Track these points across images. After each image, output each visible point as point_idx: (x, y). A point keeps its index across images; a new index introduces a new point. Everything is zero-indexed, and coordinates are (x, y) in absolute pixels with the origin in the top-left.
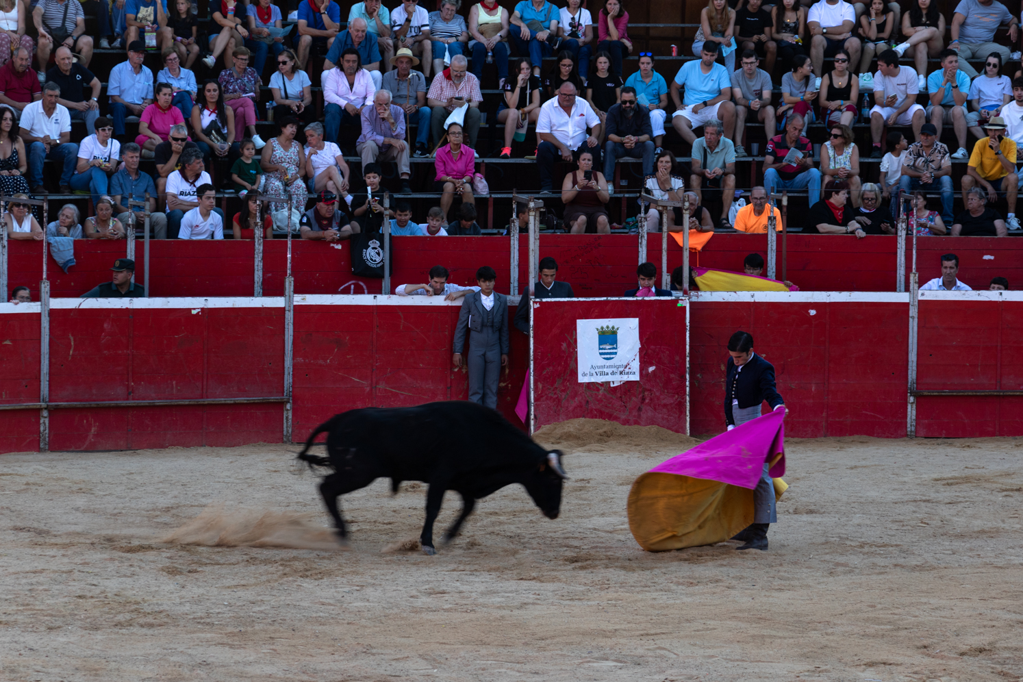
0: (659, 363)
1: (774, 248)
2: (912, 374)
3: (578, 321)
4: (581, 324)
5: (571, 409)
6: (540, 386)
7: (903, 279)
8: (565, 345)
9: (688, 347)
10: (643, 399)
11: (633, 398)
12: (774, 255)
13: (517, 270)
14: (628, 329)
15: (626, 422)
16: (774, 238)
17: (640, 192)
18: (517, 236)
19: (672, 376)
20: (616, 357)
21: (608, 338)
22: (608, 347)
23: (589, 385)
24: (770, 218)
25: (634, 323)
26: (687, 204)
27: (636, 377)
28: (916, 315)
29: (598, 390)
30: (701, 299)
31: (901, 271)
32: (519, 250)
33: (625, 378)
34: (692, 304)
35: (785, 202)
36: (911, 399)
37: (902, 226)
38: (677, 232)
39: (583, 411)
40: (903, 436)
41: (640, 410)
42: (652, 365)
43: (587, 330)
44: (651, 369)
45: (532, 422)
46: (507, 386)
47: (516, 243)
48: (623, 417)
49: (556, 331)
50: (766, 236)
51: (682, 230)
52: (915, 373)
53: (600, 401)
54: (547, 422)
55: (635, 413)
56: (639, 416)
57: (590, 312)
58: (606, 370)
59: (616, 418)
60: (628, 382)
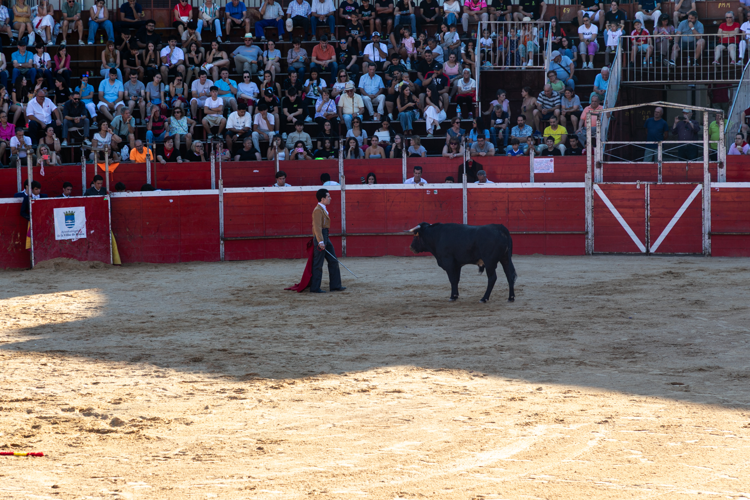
0: (96, 229)
1: (150, 170)
2: (222, 229)
3: (54, 209)
4: (56, 210)
5: (52, 253)
6: (36, 242)
7: (214, 183)
8: (48, 221)
9: (110, 220)
10: (89, 247)
11: (84, 247)
12: (150, 173)
13: (21, 185)
14: (80, 212)
15: (80, 260)
16: (150, 165)
17: (81, 144)
18: (20, 168)
19: (103, 235)
20: (74, 226)
21: (70, 217)
22: (70, 221)
23: (61, 241)
24: (147, 155)
25: (82, 209)
26: (107, 149)
27: (85, 236)
28: (222, 200)
29: (66, 243)
30: (115, 196)
31: (213, 180)
32: (22, 175)
33: (79, 237)
34: (111, 198)
35: (155, 147)
36: (222, 242)
37: (212, 157)
38: (102, 163)
39: (59, 254)
40: (218, 261)
41: (87, 252)
42: (92, 230)
43: (59, 214)
44: (92, 232)
45: (33, 261)
46: (19, 243)
47: (20, 171)
48: (79, 256)
49: (43, 215)
50: (146, 163)
51: (105, 162)
52: (223, 229)
53: (67, 249)
54: (41, 260)
55: (85, 254)
56: (87, 256)
57: (60, 204)
58: (69, 233)
59: (75, 257)
60: (81, 239)
